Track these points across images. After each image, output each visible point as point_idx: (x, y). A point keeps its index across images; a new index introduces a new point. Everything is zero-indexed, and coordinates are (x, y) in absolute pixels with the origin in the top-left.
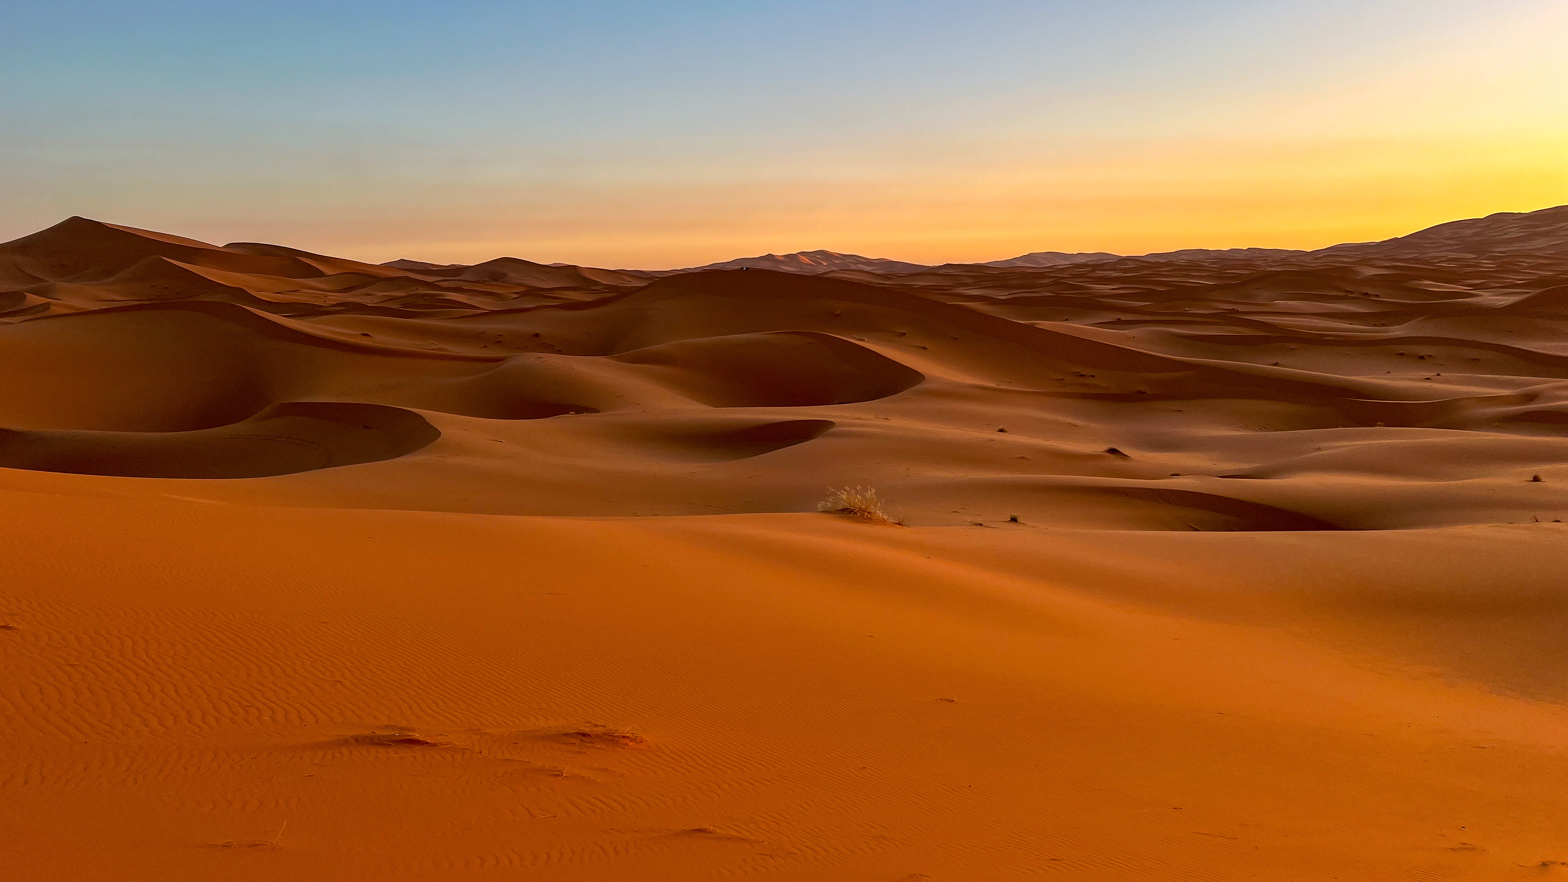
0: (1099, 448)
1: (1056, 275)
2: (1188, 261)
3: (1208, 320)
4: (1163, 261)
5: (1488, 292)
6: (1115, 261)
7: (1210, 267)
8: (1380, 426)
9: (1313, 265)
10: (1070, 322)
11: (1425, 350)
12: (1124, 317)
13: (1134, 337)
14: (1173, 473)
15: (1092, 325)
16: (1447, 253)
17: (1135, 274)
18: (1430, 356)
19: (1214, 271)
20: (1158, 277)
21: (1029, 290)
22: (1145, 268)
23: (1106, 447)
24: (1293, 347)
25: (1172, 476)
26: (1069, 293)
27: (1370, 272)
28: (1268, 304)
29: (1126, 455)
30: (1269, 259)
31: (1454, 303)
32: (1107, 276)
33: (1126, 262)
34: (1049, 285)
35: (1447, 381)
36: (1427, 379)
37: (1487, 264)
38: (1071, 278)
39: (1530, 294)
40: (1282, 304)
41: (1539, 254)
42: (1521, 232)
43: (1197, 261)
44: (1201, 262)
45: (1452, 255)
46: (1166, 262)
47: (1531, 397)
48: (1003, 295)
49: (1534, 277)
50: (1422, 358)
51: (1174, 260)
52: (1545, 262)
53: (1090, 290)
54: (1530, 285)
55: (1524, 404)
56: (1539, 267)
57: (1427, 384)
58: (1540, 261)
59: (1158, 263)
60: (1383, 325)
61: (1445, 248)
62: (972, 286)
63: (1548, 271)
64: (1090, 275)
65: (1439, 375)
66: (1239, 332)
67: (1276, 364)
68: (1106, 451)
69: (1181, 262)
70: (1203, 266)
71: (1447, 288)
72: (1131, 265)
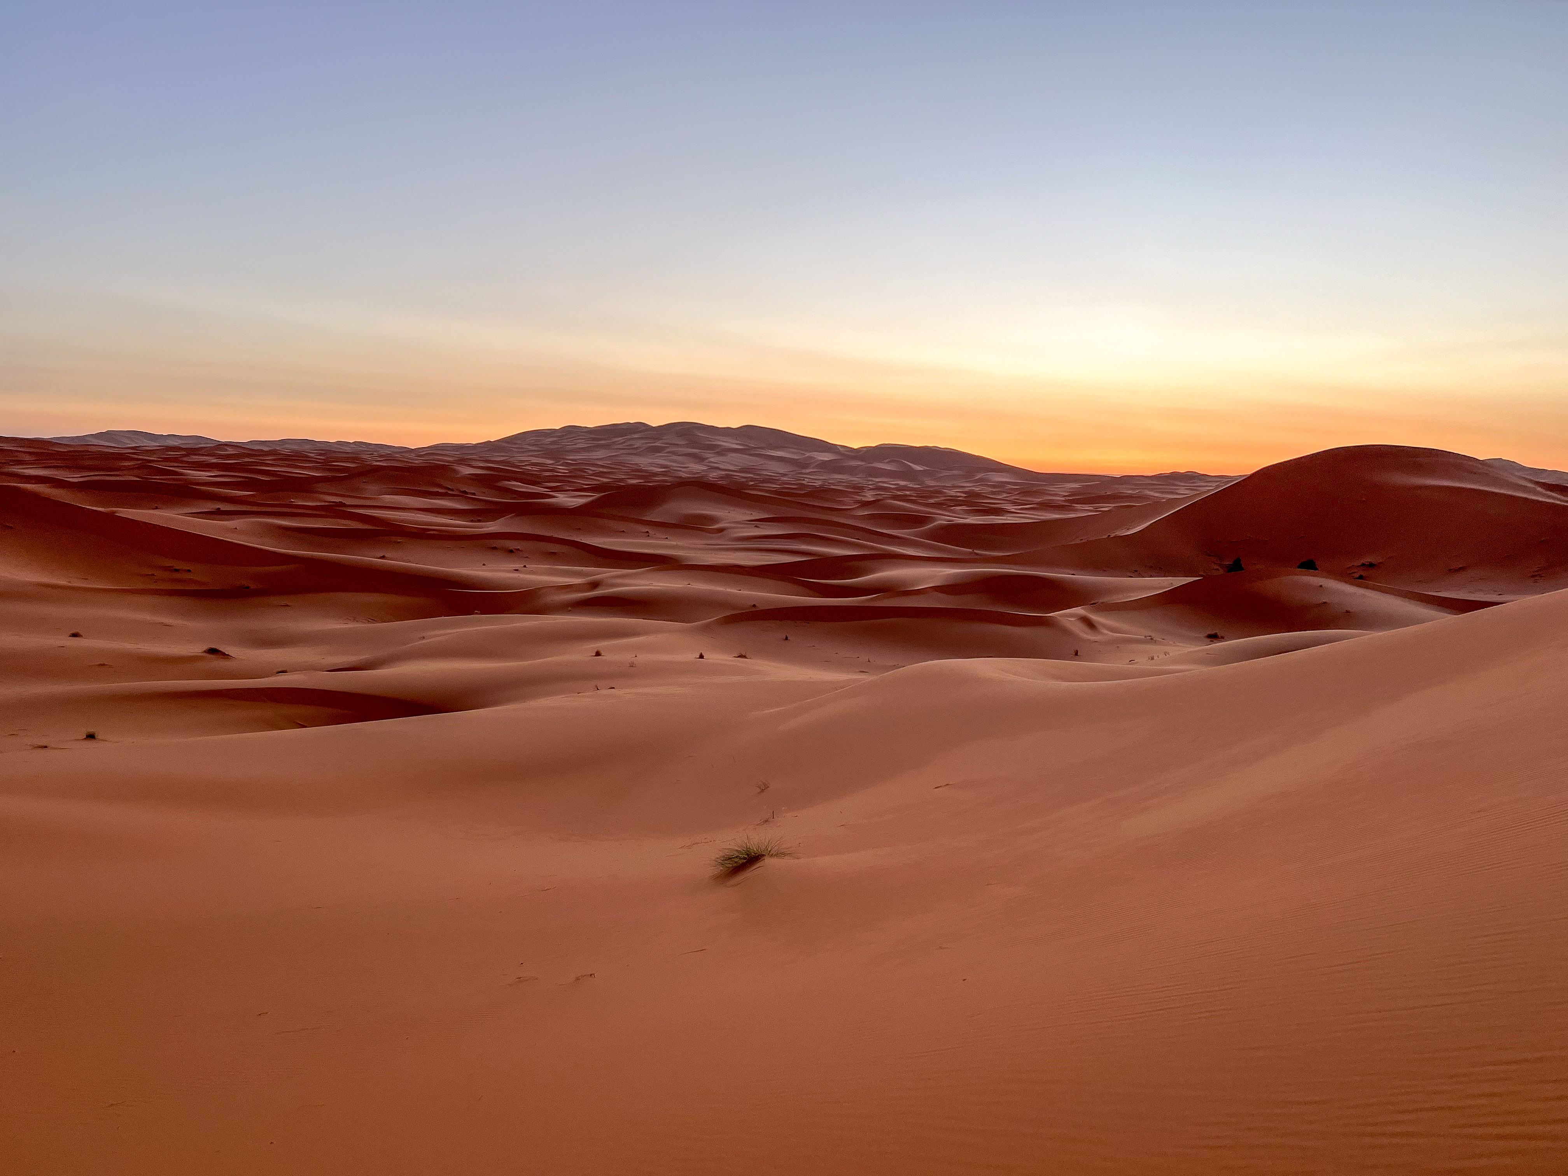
0: (197, 649)
1: (141, 457)
2: (293, 451)
3: (314, 512)
4: (266, 449)
5: (563, 494)
6: (213, 445)
7: (317, 458)
8: (477, 614)
9: (416, 462)
10: (160, 510)
11: (513, 544)
12: (224, 507)
13: (236, 528)
14: (280, 670)
15: (186, 514)
16: (530, 457)
17: (236, 461)
18: (518, 550)
19: (319, 463)
20: (260, 466)
21: (109, 473)
22: (249, 456)
23: (206, 647)
24: (399, 541)
25: (277, 673)
26: (157, 478)
27: (467, 471)
28: (375, 498)
29: (228, 655)
30: (375, 453)
31: (534, 503)
32: (203, 461)
33: (226, 447)
34: (133, 469)
35: (532, 572)
36: (515, 570)
37: (562, 469)
38: (159, 461)
39: (594, 497)
40: (388, 499)
41: (600, 463)
42: (586, 443)
43: (303, 452)
44: (307, 452)
45: (535, 460)
46: (270, 451)
47: (595, 585)
48: (74, 477)
49: (595, 482)
50: (511, 551)
51: (278, 449)
52: (605, 470)
53: (184, 476)
54: (594, 489)
55: (589, 591)
56: (601, 474)
57: (515, 575)
58: (601, 470)
59: (262, 451)
60: (479, 521)
61: (530, 454)
62: (31, 464)
63: (605, 478)
64: (185, 459)
65: (525, 566)
66: (346, 525)
67: (383, 557)
68: (205, 652)
69: (286, 452)
70: (309, 457)
71: (530, 488)
72: (231, 451)
